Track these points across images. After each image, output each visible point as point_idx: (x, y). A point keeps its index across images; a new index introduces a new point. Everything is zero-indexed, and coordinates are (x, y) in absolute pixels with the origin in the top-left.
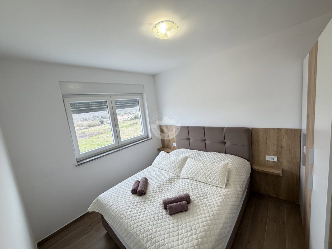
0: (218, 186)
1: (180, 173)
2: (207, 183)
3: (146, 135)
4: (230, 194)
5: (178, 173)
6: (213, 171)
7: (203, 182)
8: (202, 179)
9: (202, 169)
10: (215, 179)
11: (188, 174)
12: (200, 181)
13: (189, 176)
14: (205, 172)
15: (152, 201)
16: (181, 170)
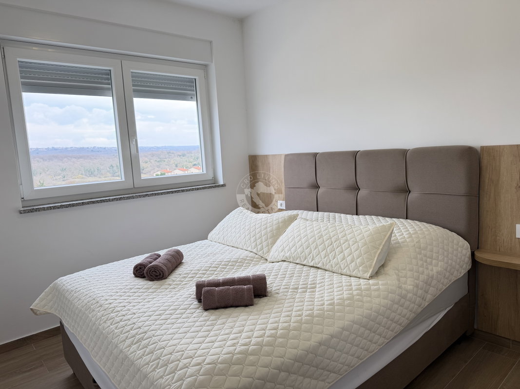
0: (354, 274)
1: (269, 251)
2: (327, 268)
3: (210, 176)
4: (378, 290)
5: (265, 250)
6: (346, 240)
7: (318, 266)
8: (317, 260)
9: (321, 236)
10: (349, 259)
11: (286, 249)
12: (311, 264)
13: (287, 255)
14: (326, 243)
15: (177, 290)
16: (274, 243)
